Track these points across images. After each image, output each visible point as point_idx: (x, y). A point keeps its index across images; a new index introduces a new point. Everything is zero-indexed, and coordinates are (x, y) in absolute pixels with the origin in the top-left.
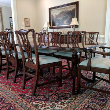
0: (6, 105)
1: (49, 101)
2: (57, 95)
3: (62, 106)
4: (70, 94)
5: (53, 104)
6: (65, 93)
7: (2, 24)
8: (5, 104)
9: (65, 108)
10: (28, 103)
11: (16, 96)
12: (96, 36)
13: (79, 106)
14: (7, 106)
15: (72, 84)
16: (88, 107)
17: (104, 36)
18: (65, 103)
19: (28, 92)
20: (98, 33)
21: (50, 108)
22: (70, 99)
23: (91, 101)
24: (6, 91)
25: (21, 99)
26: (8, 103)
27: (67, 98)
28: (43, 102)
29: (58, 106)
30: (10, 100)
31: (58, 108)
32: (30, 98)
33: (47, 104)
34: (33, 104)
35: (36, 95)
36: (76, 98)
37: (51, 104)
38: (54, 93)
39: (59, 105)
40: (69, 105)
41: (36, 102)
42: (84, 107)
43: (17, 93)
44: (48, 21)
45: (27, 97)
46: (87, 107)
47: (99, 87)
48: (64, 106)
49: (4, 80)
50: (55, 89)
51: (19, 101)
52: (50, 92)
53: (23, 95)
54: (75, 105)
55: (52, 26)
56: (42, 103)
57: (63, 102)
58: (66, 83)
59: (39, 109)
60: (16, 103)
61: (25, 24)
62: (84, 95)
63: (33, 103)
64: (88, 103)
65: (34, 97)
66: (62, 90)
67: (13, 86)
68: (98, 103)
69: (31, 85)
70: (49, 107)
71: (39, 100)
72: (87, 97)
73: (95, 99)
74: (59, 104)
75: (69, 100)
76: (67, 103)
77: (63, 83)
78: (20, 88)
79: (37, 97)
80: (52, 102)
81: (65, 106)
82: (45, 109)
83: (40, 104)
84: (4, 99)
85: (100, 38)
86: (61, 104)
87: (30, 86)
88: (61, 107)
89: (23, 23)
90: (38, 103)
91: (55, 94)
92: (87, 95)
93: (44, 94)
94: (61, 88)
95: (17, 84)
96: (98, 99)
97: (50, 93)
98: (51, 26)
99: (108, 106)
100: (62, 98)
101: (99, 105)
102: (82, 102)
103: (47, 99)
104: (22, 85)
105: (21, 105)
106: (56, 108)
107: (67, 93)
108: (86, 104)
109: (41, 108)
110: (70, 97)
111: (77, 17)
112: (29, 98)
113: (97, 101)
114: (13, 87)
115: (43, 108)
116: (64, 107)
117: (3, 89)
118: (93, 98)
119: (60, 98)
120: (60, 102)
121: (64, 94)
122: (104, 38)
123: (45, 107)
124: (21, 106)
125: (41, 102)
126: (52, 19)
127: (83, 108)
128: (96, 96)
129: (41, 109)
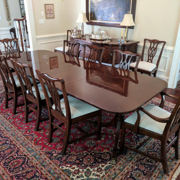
0: (31, 169)
1: (83, 165)
2: (93, 156)
3: (98, 173)
4: (110, 154)
5: (88, 170)
6: (104, 153)
7: (6, 6)
8: (29, 167)
9: (103, 177)
10: (57, 167)
11: (41, 154)
12: (160, 46)
13: (119, 175)
14: (32, 171)
15: (114, 136)
16: (131, 177)
17: (174, 49)
18: (103, 168)
19: (56, 149)
20: (165, 43)
21: (83, 177)
22: (109, 163)
23: (136, 167)
24: (27, 145)
25: (48, 161)
26: (33, 167)
27: (106, 160)
28: (76, 166)
29: (93, 174)
30: (35, 162)
31: (94, 177)
32: (60, 159)
33: (81, 170)
34: (64, 169)
35: (66, 154)
36: (117, 162)
37: (85, 170)
38: (89, 152)
39: (95, 173)
40: (107, 173)
41: (67, 166)
42: (126, 177)
43: (42, 150)
44: (85, 12)
45: (55, 157)
46: (129, 176)
47: (151, 143)
48: (101, 173)
49: (23, 124)
50: (92, 143)
51: (46, 163)
52: (84, 150)
53: (50, 154)
54: (115, 174)
55: (90, 21)
56: (74, 168)
57: (101, 167)
58: (106, 134)
59: (71, 177)
60: (43, 166)
61: (46, 14)
62: (128, 156)
63: (63, 167)
64: (131, 170)
65: (64, 158)
66: (100, 146)
67: (35, 136)
68: (143, 172)
69: (60, 136)
70: (83, 174)
71: (71, 162)
72: (131, 160)
73: (141, 164)
74: (95, 171)
75: (108, 165)
76: (105, 170)
77: (103, 134)
78: (46, 141)
79: (67, 157)
80: (87, 166)
81: (103, 175)
82: (78, 177)
83: (72, 170)
84: (27, 159)
85: (166, 51)
86: (98, 171)
87: (58, 137)
88: (98, 176)
89: (43, 13)
90: (70, 169)
91: (91, 154)
92: (132, 157)
93: (76, 153)
94: (99, 141)
95: (41, 132)
96: (145, 164)
97: (85, 152)
98: (88, 20)
99: (155, 176)
100: (100, 160)
101: (145, 175)
102: (124, 168)
103: (80, 161)
104: (47, 134)
105: (48, 169)
106: (91, 176)
107: (107, 153)
108: (128, 172)
109: (73, 175)
110: (110, 159)
111: (134, 13)
112: (58, 159)
113: (143, 168)
114: (36, 139)
115: (76, 177)
116: (101, 175)
117: (24, 142)
118: (139, 163)
119: (97, 160)
120: (97, 167)
121: (102, 153)
122: (173, 52)
123: (78, 175)
124: (49, 172)
125: (73, 166)
126: (91, 9)
127: (124, 178)
128: (143, 159)
129: (73, 177)
